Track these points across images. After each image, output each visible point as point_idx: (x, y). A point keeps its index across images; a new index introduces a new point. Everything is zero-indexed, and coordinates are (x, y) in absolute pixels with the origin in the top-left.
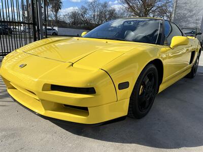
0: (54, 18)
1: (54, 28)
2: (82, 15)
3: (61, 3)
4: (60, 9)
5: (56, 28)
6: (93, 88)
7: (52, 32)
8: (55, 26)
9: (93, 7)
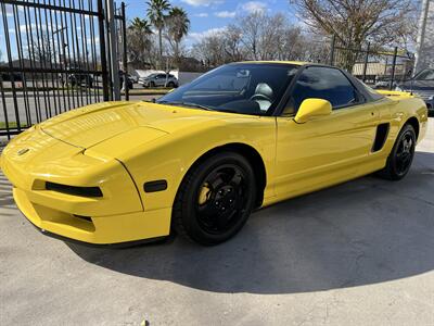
0: (172, 53)
1: (171, 73)
2: (230, 44)
3: (187, 21)
4: (186, 33)
5: (175, 73)
6: (98, 188)
7: (167, 80)
8: (173, 68)
9: (253, 25)
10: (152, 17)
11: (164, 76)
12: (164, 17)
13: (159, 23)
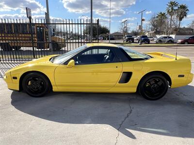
1: (170, 36)
3: (187, 10)
4: (186, 16)
5: (173, 36)
7: (167, 40)
8: (172, 34)
10: (168, 11)
11: (166, 37)
12: (175, 10)
13: (171, 13)
